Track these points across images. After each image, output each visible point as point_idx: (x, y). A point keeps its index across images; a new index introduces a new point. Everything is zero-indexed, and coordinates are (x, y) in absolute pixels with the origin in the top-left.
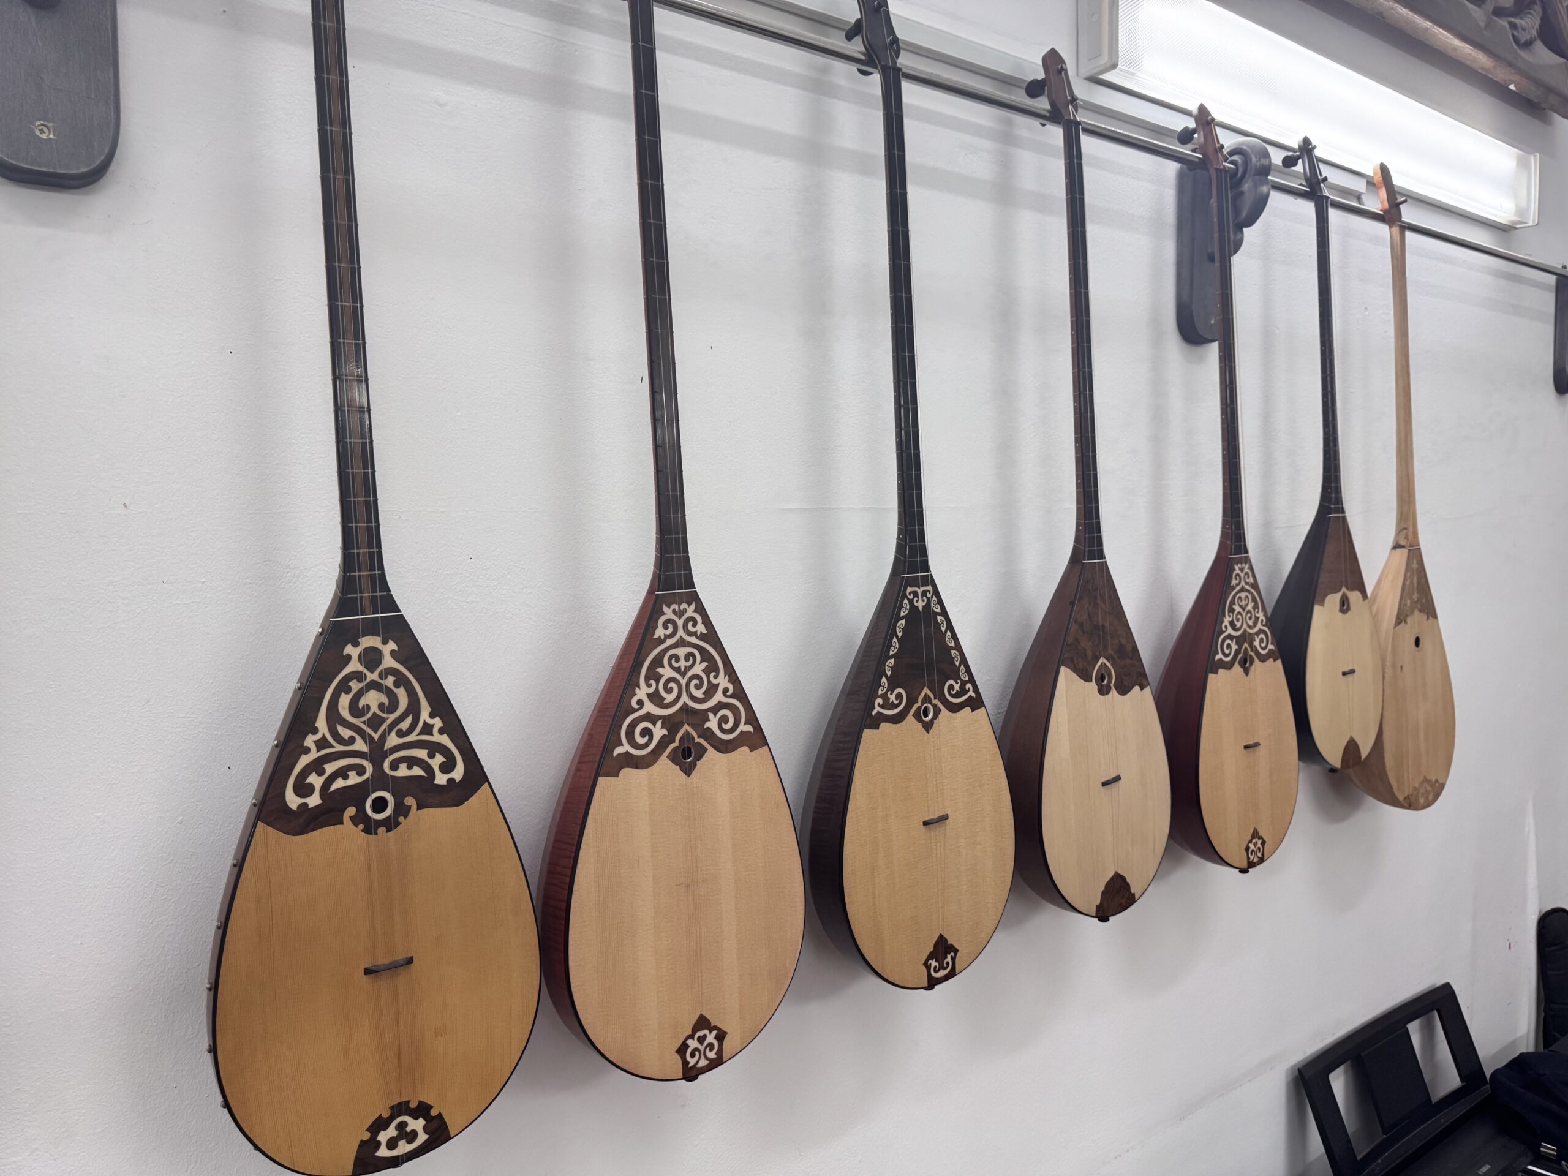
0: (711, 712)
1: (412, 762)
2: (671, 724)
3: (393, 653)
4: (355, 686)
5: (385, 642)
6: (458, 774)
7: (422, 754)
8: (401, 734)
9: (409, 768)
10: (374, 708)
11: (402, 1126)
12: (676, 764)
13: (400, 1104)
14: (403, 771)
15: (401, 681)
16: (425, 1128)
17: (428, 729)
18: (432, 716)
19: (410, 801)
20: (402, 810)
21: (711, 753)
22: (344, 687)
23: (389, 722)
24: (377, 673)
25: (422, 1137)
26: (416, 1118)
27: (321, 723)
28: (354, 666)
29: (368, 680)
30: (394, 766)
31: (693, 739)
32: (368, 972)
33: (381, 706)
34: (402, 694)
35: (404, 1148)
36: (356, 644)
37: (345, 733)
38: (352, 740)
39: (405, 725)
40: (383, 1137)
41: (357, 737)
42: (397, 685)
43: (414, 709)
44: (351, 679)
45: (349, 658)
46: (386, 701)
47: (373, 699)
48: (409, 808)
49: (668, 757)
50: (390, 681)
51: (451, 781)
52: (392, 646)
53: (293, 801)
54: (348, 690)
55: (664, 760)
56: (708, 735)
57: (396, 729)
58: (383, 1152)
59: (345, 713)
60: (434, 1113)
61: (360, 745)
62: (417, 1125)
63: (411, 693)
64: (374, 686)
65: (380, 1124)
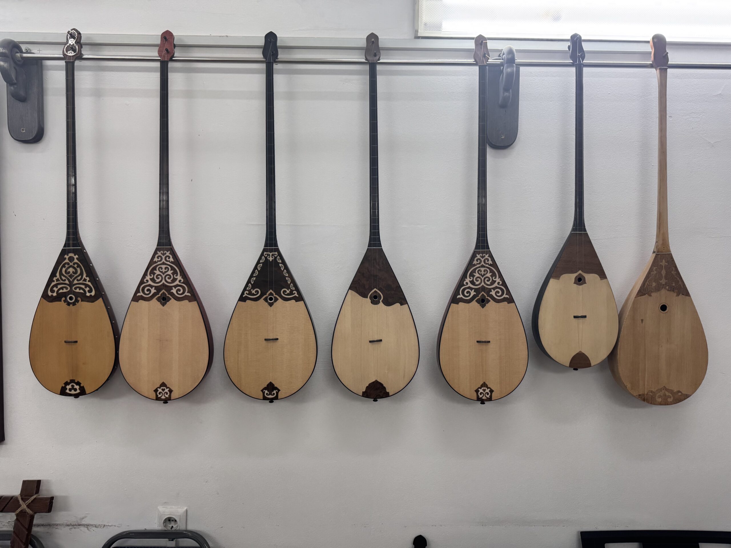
0: (174, 287)
1: (80, 288)
2: (158, 289)
3: (77, 258)
4: (67, 266)
5: (75, 255)
6: (93, 293)
7: (83, 287)
8: (78, 280)
9: (80, 290)
10: (71, 273)
11: (73, 386)
12: (159, 302)
13: (72, 380)
14: (78, 290)
15: (79, 266)
16: (79, 389)
17: (85, 280)
18: (86, 277)
19: (79, 299)
20: (77, 301)
21: (173, 300)
22: (64, 266)
23: (74, 277)
24: (73, 263)
25: (78, 391)
26: (77, 385)
27: (58, 274)
28: (67, 261)
29: (70, 265)
30: (76, 288)
31: (166, 295)
32: (65, 342)
33: (73, 272)
34: (78, 269)
35: (73, 392)
36: (68, 255)
37: (64, 278)
38: (65, 280)
39: (79, 278)
40: (68, 387)
41: (66, 279)
42: (78, 267)
43: (81, 274)
44: (66, 264)
45: (65, 259)
46: (74, 271)
47: (71, 270)
48: (79, 300)
49: (156, 299)
50: (76, 266)
51: (91, 295)
52: (77, 256)
53: (50, 294)
54: (65, 267)
55: (154, 300)
56: (172, 294)
57: (77, 279)
58: (68, 391)
59: (64, 273)
60: (82, 385)
61: (67, 282)
62: (77, 387)
63: (81, 270)
64: (71, 266)
65: (67, 384)
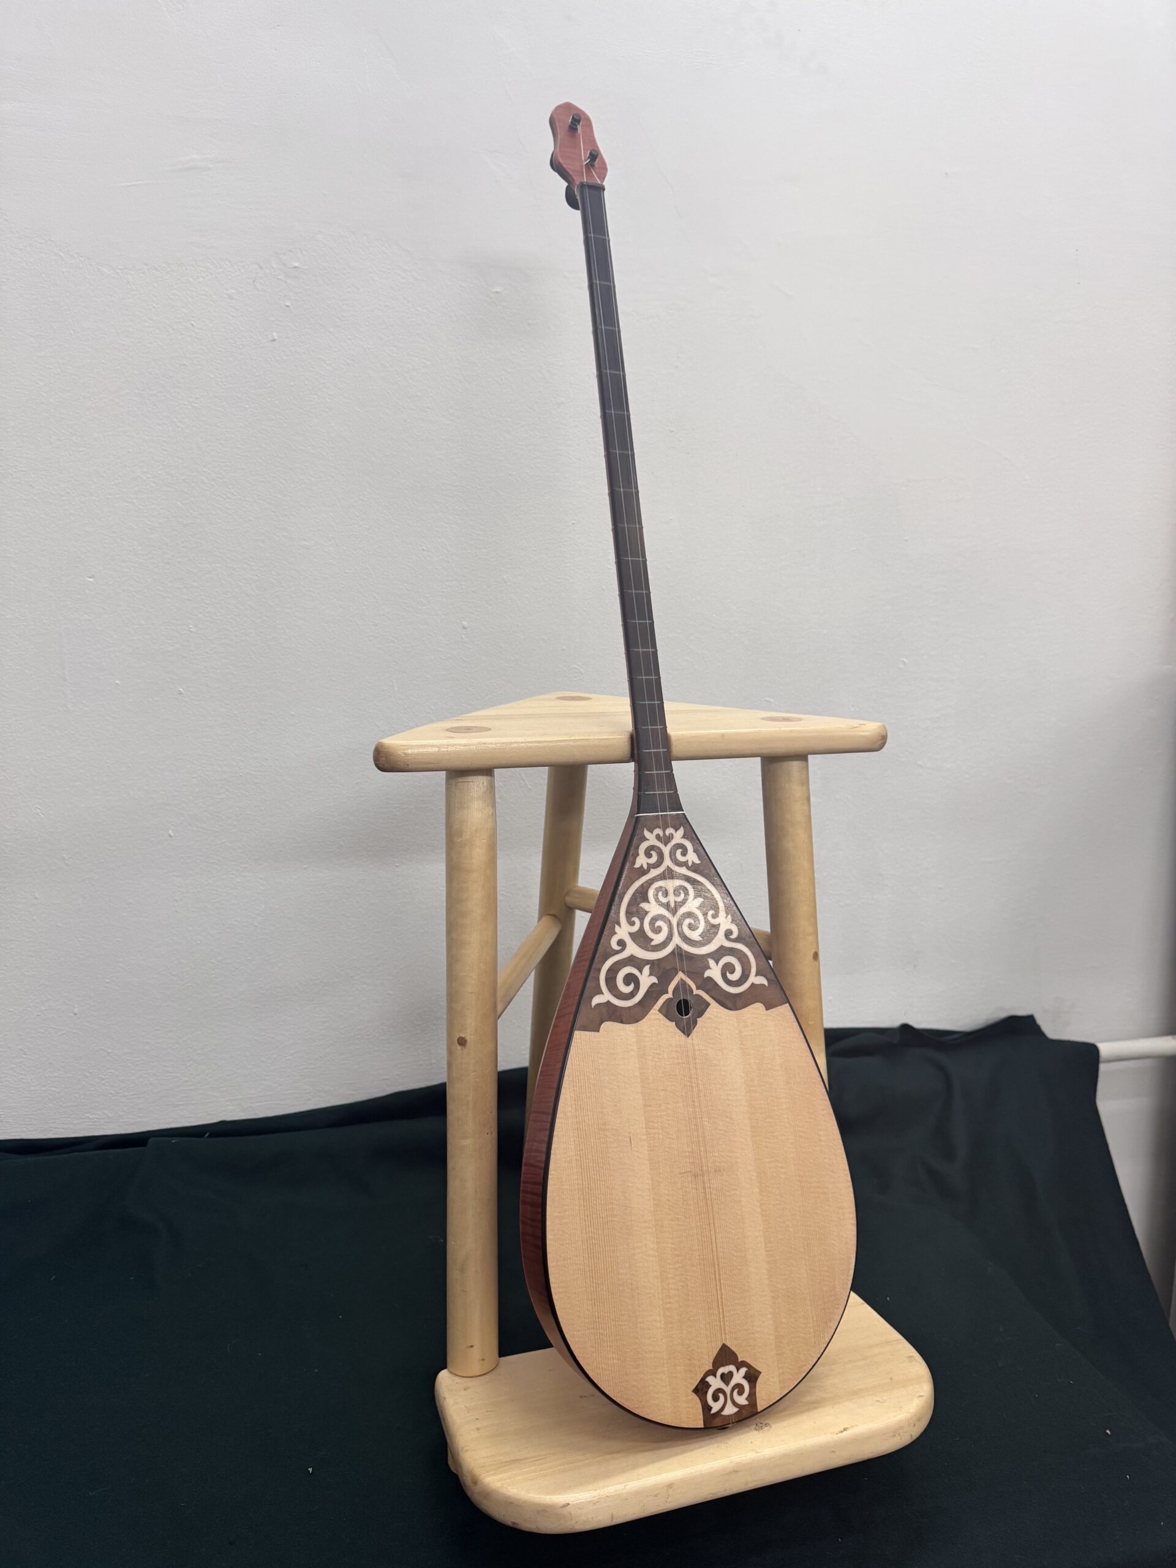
0: (712, 958)
2: (663, 970)
12: (671, 1020)
21: (715, 1009)
31: (691, 991)
49: (660, 1010)
55: (654, 1014)
